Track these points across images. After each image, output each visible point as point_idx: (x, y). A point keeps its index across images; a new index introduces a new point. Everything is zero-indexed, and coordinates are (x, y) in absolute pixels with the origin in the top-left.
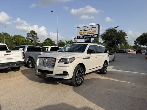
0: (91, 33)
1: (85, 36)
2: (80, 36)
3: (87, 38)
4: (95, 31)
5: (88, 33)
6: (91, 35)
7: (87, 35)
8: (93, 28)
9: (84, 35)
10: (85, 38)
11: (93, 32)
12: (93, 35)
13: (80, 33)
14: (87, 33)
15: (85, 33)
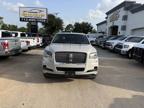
0: (38, 16)
1: (31, 19)
2: (24, 18)
3: (33, 22)
4: (43, 15)
5: (35, 16)
6: (39, 19)
7: (33, 18)
8: (41, 11)
9: (29, 18)
10: (31, 22)
11: (40, 16)
12: (41, 19)
13: (23, 15)
14: (33, 16)
15: (31, 16)
